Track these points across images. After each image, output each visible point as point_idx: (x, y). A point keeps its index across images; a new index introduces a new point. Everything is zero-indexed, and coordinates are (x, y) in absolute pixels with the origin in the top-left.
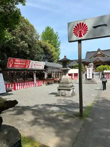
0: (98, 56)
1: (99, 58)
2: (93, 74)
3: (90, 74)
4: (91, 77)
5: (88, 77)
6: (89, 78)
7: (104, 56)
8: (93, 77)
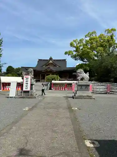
0: (50, 65)
1: (51, 67)
2: (32, 85)
3: (27, 84)
4: (29, 89)
5: (24, 89)
6: (26, 90)
7: (55, 66)
8: (31, 88)
